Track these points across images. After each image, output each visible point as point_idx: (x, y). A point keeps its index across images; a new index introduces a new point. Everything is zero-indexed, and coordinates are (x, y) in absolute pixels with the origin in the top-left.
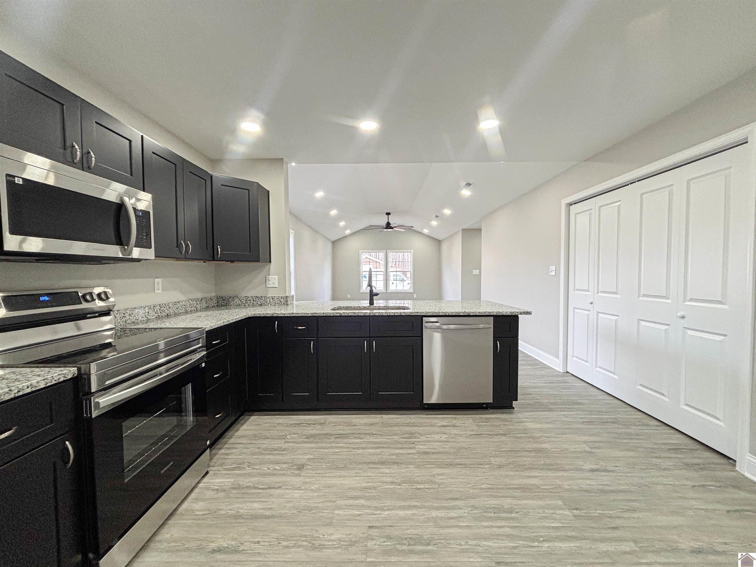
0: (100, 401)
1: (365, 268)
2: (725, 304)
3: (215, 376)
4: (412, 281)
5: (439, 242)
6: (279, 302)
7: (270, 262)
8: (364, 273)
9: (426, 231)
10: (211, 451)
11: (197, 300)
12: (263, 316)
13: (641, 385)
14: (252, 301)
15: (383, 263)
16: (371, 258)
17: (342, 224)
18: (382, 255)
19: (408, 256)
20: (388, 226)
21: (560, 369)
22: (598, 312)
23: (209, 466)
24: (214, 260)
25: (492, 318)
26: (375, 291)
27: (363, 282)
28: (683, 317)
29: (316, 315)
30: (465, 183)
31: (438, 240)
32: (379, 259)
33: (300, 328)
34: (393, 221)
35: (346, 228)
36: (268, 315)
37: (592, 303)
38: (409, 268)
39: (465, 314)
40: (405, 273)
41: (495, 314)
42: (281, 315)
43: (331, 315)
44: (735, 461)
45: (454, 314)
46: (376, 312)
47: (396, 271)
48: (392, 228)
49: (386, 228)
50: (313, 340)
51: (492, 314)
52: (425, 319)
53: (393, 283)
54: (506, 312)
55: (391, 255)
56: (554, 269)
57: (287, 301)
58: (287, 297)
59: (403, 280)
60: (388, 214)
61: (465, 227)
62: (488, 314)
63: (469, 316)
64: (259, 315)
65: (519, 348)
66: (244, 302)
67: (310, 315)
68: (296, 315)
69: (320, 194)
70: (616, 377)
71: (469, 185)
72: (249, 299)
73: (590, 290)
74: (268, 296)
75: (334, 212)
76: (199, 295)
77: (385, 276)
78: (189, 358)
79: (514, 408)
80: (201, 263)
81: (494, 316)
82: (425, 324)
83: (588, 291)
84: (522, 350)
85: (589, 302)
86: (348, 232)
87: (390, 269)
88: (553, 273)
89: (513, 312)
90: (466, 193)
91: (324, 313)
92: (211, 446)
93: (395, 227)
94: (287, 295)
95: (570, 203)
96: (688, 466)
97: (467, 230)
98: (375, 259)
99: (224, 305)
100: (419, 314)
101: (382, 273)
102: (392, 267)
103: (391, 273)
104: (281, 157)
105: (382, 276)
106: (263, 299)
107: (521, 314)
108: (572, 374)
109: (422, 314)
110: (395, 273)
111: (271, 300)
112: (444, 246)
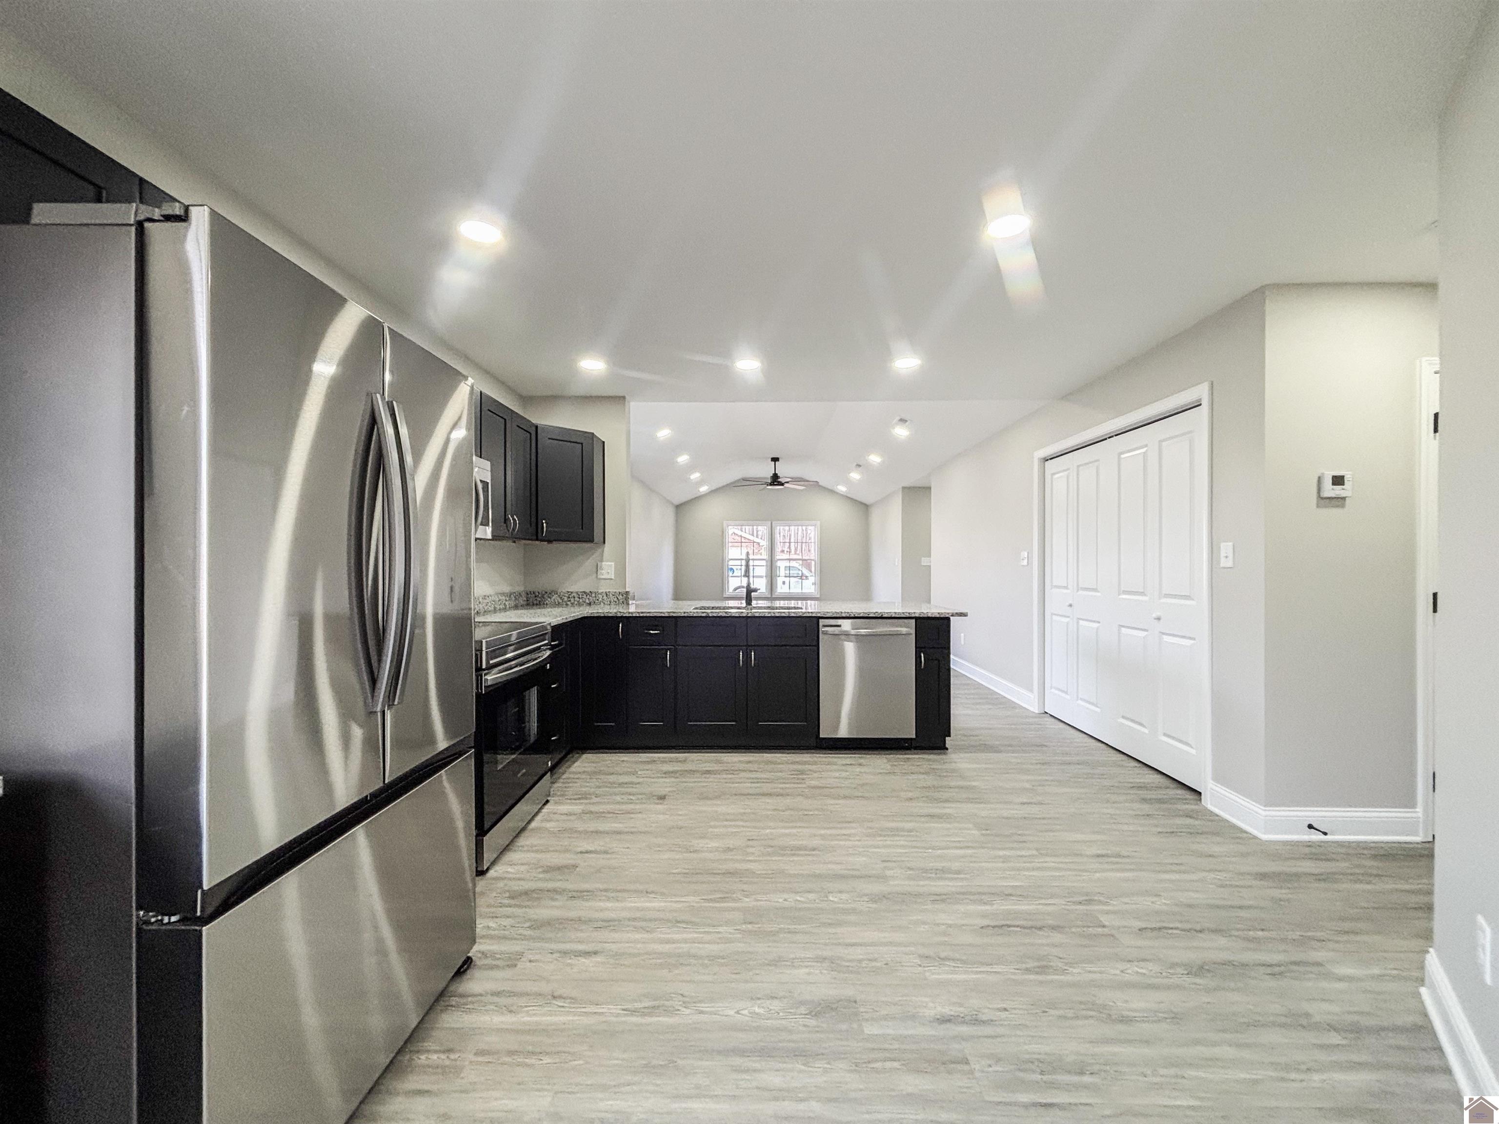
0: (489, 678)
1: (734, 553)
2: (1193, 600)
3: (553, 686)
4: (818, 578)
5: (865, 508)
6: (616, 599)
7: (604, 542)
8: (731, 563)
9: (842, 489)
10: (552, 775)
11: (503, 594)
12: (602, 615)
13: (1123, 717)
14: (577, 599)
15: (765, 543)
16: (744, 535)
17: (695, 476)
18: (763, 530)
19: (812, 532)
20: (775, 480)
21: (1035, 709)
22: (1079, 619)
23: (549, 795)
24: (537, 539)
25: (914, 621)
26: (752, 586)
27: (730, 579)
28: (1159, 619)
29: (674, 615)
30: (898, 418)
31: (861, 503)
32: (757, 537)
33: (651, 632)
34: (784, 470)
35: (701, 482)
36: (610, 615)
37: (1071, 605)
38: (813, 555)
39: (876, 615)
40: (806, 563)
41: (917, 615)
42: (627, 615)
43: (695, 615)
44: (1200, 793)
45: (861, 615)
46: (756, 612)
47: (790, 560)
48: (782, 484)
49: (771, 485)
50: (669, 649)
51: (913, 615)
52: (822, 622)
53: (784, 583)
54: (932, 614)
55: (781, 530)
56: (1026, 556)
57: (627, 599)
58: (627, 593)
59: (802, 577)
60: (775, 460)
61: (906, 484)
62: (908, 615)
63: (882, 618)
64: (597, 615)
65: (952, 666)
66: (566, 599)
67: (667, 615)
68: (648, 615)
69: (664, 434)
70: (1098, 710)
71: (903, 421)
72: (573, 595)
73: (1069, 587)
74: (600, 591)
75: (683, 459)
76: (507, 589)
77: (769, 568)
78: (533, 656)
79: (947, 749)
80: (508, 544)
81: (916, 619)
82: (822, 629)
83: (1066, 588)
84: (955, 668)
85: (1068, 604)
86: (704, 489)
87: (778, 556)
88: (1025, 562)
89: (942, 613)
90: (901, 432)
91: (685, 613)
92: (552, 769)
93: (787, 482)
94: (627, 590)
95: (1044, 458)
96: (1144, 800)
97: (909, 488)
98: (751, 538)
99: (537, 604)
100: (814, 615)
101: (764, 563)
102: (783, 551)
103: (779, 564)
104: (621, 394)
105: (764, 568)
106: (593, 595)
107: (952, 616)
108: (1051, 715)
109: (819, 615)
110: (787, 564)
111: (605, 597)
112: (875, 516)
